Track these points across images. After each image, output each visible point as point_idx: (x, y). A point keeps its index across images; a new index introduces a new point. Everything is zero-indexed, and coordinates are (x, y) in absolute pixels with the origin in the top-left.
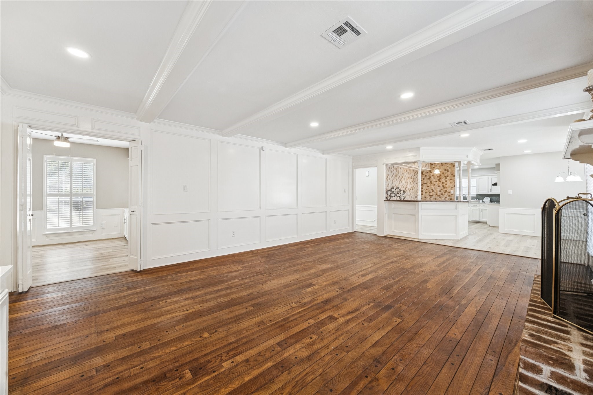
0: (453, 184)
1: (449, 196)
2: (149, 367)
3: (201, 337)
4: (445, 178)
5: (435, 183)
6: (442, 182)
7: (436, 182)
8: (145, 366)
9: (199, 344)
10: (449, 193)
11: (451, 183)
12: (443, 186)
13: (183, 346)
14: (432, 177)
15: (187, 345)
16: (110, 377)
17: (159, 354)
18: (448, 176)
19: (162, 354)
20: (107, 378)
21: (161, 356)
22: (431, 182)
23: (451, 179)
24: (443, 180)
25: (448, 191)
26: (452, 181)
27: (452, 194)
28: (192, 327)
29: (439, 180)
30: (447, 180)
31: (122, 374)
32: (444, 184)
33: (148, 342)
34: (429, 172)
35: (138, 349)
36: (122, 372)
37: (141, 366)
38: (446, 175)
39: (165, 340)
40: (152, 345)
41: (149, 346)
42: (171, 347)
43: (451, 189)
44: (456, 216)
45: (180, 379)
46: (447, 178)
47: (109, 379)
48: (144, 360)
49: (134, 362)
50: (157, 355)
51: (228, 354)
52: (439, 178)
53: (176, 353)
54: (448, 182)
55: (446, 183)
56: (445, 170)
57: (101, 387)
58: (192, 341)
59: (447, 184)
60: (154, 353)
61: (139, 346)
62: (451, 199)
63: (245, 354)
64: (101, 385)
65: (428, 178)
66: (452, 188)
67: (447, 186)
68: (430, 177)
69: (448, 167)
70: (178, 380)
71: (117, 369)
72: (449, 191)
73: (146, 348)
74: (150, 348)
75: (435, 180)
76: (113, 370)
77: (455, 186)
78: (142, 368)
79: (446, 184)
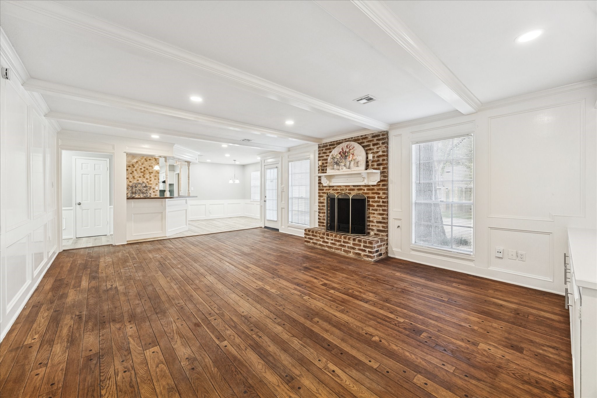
0: (157, 180)
1: (154, 192)
2: (438, 361)
3: (380, 341)
4: (150, 174)
5: (139, 179)
6: (146, 178)
7: (140, 177)
8: (440, 365)
9: (391, 339)
10: (153, 189)
11: (155, 179)
12: (148, 182)
13: (400, 348)
14: (135, 172)
15: (397, 346)
16: (471, 383)
17: (421, 361)
18: (152, 173)
19: (419, 358)
20: (474, 385)
21: (422, 358)
22: (134, 177)
23: (155, 176)
24: (147, 176)
25: (152, 187)
26: (156, 178)
27: (156, 190)
28: (369, 353)
29: (143, 176)
30: (151, 176)
31: (461, 376)
32: (148, 181)
33: (415, 381)
34: (131, 166)
35: (429, 384)
36: (460, 378)
37: (443, 367)
38: (151, 171)
39: (401, 367)
40: (415, 373)
41: (419, 376)
42: (408, 356)
43: (156, 186)
44: (186, 210)
45: (430, 337)
46: (152, 174)
47: (473, 383)
48: (435, 369)
49: (444, 375)
50: (423, 363)
51: (390, 321)
52: (142, 174)
53: (411, 349)
54: (153, 179)
55: (150, 179)
56: (150, 166)
57: (482, 382)
58: (390, 345)
59: (152, 180)
60: (423, 365)
61: (426, 386)
62: (155, 195)
63: (386, 314)
64: (481, 384)
65: (130, 172)
66: (157, 184)
67: (151, 182)
68: (133, 172)
69: (152, 163)
70: (432, 338)
71: (462, 384)
72: (154, 187)
73: (422, 377)
74: (420, 373)
75: (138, 175)
76: (466, 387)
77: (159, 183)
78: (444, 365)
79: (150, 181)
